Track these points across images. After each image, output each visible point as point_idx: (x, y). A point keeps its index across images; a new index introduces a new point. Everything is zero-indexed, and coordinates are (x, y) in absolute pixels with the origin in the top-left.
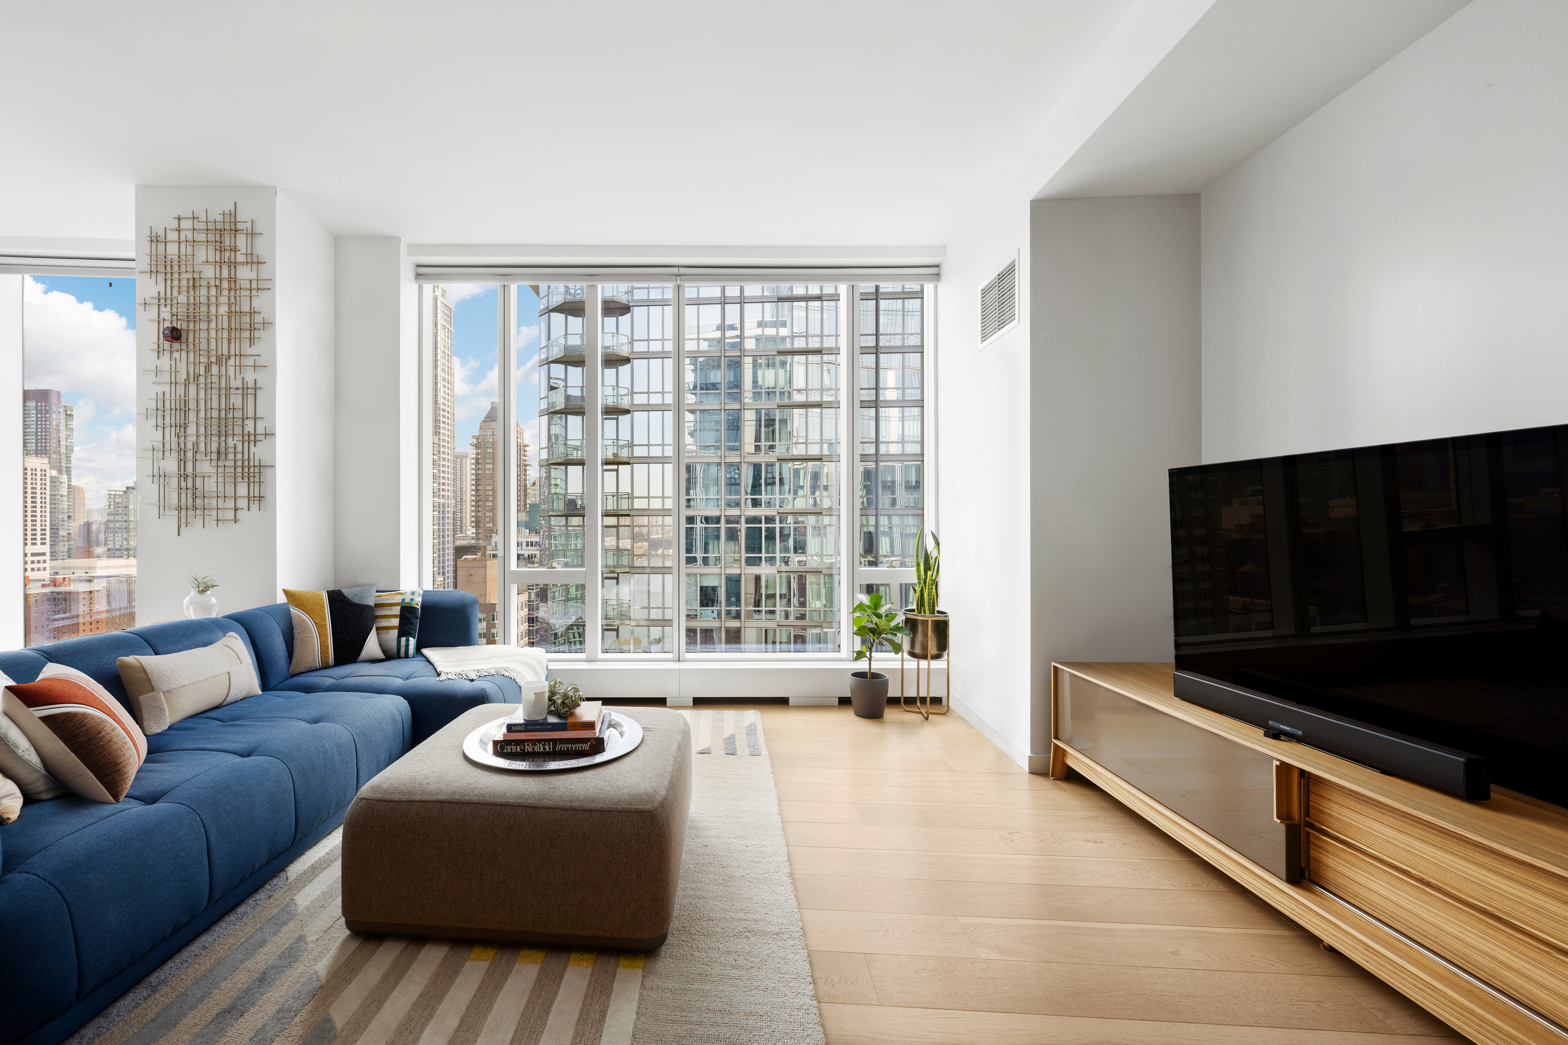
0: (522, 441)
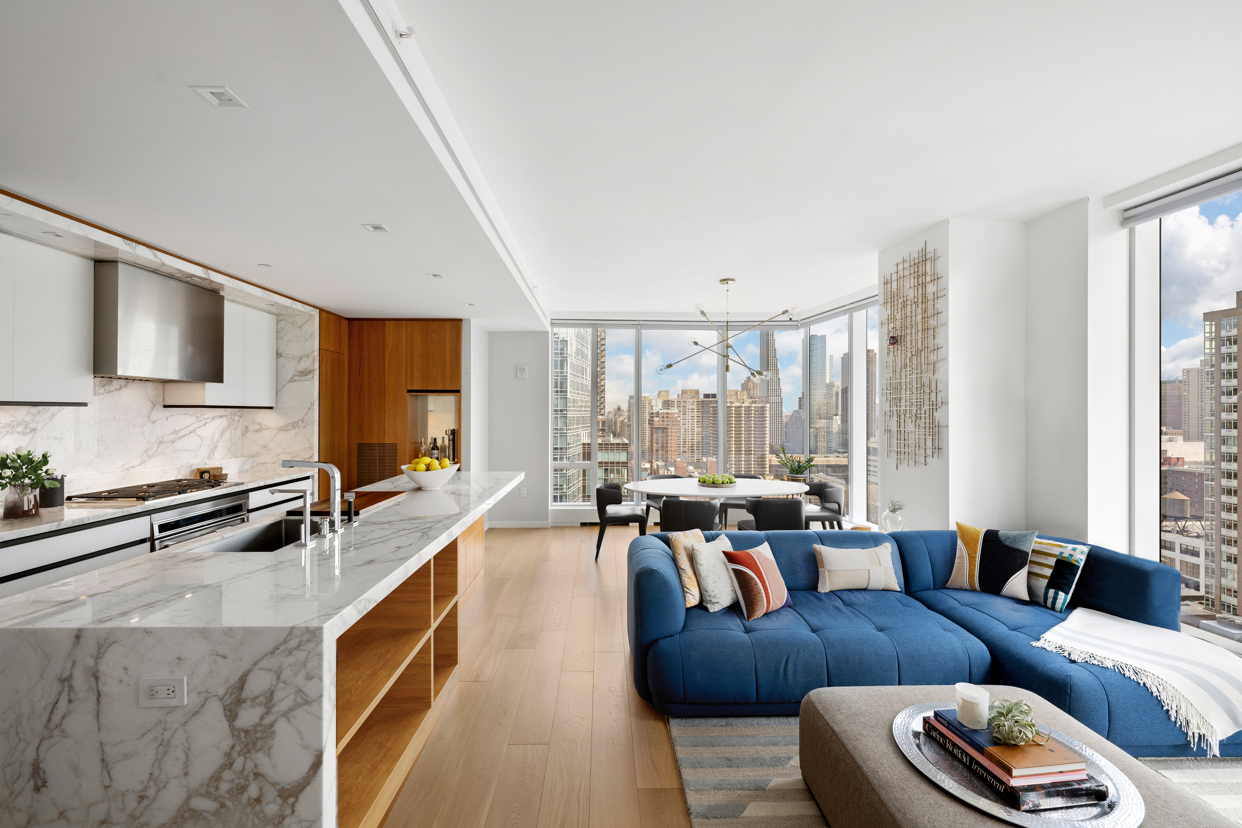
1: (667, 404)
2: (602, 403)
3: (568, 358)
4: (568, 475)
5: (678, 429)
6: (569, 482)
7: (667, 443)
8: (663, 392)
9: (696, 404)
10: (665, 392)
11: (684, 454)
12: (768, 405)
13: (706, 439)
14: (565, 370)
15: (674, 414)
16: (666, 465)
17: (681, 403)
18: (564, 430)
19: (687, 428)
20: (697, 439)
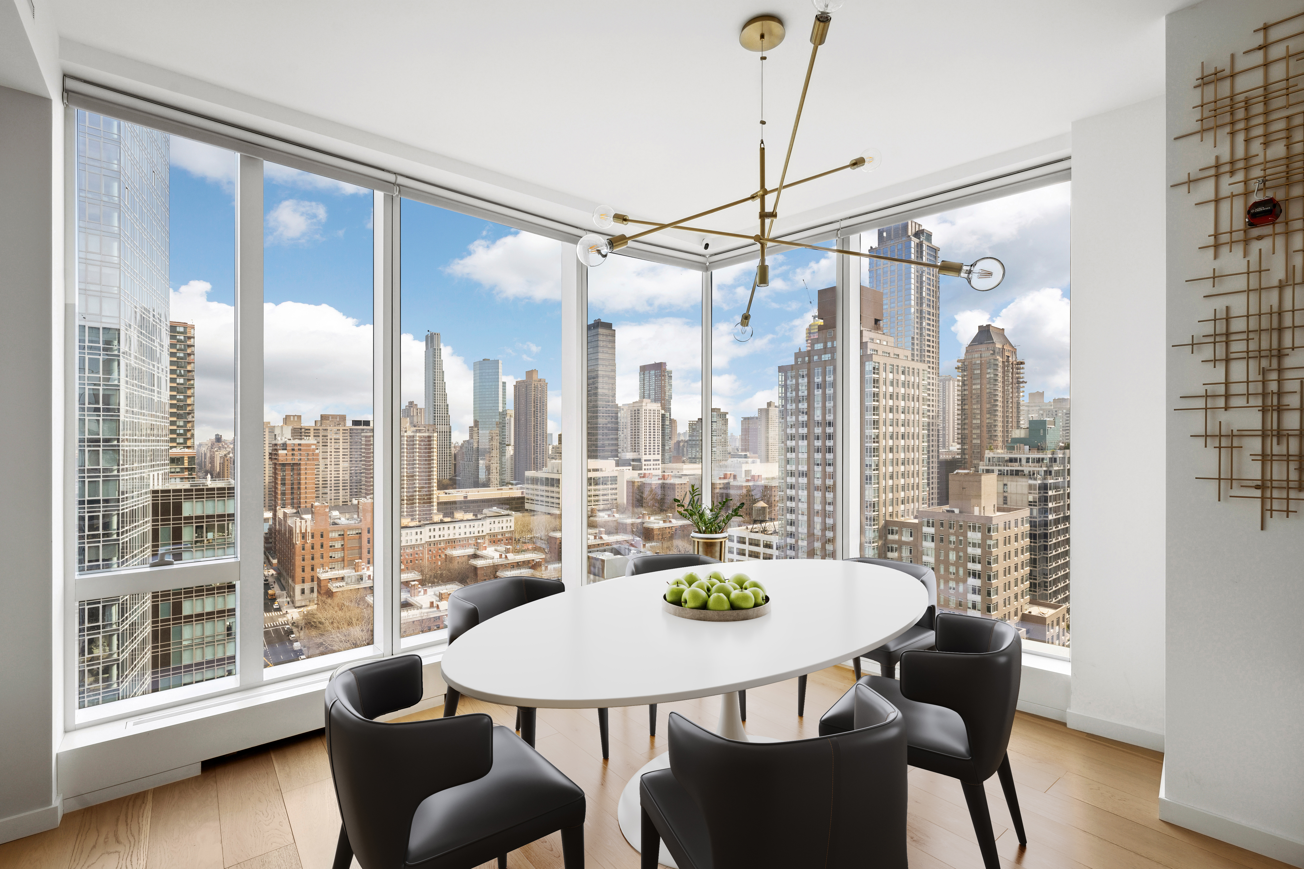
0: (1014, 359)
1: (299, 432)
2: (189, 430)
3: (121, 358)
4: (121, 542)
5: (316, 465)
6: (123, 553)
7: (299, 483)
8: (292, 417)
9: (341, 433)
10: (296, 417)
11: (324, 496)
12: (435, 434)
13: (356, 476)
14: (115, 375)
15: (310, 445)
16: (298, 512)
17: (320, 432)
18: (112, 471)
19: (329, 463)
20: (343, 477)
